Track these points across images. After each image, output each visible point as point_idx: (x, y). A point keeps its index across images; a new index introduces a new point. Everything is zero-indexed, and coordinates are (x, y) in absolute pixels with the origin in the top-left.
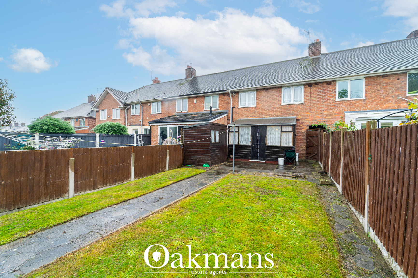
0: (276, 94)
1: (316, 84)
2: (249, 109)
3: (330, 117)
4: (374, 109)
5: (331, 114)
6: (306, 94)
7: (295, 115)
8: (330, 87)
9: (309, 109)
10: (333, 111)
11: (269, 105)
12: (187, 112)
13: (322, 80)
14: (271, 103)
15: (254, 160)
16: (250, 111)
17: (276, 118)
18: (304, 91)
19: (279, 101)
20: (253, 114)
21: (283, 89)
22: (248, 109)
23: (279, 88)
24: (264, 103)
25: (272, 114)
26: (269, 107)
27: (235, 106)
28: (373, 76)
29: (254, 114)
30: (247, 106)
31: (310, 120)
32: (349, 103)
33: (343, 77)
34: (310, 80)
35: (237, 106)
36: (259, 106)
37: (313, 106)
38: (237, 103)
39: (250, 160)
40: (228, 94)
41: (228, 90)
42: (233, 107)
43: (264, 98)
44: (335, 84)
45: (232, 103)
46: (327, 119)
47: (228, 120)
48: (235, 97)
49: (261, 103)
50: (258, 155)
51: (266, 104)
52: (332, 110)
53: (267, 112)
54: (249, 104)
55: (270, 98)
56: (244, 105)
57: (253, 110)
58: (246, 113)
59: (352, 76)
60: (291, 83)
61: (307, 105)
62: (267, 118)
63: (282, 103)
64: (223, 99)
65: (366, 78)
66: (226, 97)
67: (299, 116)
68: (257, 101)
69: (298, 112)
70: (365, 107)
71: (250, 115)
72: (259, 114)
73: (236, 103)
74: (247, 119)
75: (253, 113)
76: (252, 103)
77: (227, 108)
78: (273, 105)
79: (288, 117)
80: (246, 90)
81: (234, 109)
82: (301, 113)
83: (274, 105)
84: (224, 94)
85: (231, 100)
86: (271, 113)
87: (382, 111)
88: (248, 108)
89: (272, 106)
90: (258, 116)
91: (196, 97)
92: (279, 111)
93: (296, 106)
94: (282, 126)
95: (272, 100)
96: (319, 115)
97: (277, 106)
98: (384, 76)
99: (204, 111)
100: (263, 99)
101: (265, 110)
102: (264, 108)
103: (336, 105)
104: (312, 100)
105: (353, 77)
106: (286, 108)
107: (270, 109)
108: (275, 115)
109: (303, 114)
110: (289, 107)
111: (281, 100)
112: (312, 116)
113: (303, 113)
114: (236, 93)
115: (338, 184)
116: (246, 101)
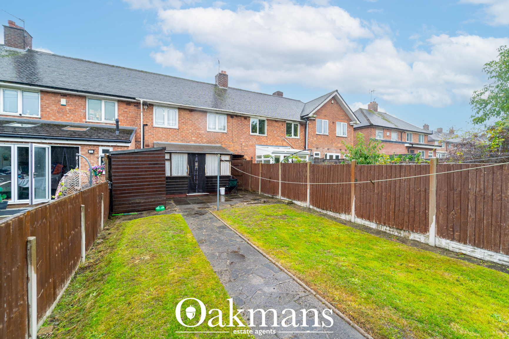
0: (201, 118)
1: (237, 116)
2: (169, 131)
3: (246, 148)
4: (272, 145)
5: (247, 146)
6: (229, 124)
7: (220, 143)
8: (246, 122)
9: (231, 139)
10: (249, 143)
11: (194, 130)
12: (40, 118)
13: (242, 114)
14: (196, 127)
15: (192, 193)
16: (170, 134)
17: (201, 144)
18: (227, 121)
19: (205, 127)
20: (175, 138)
21: (208, 114)
22: (167, 130)
23: (204, 112)
24: (189, 126)
25: (198, 140)
26: (194, 132)
27: (149, 124)
28: (271, 120)
29: (176, 137)
30: (166, 126)
31: (232, 149)
32: (258, 137)
33: (256, 116)
34: (233, 112)
35: (150, 124)
36: (182, 128)
37: (235, 137)
38: (150, 119)
39: (187, 195)
40: (137, 104)
41: (138, 99)
42: (145, 124)
43: (189, 121)
44: (250, 120)
45: (143, 119)
46: (244, 149)
47: (136, 141)
48: (148, 111)
49: (184, 125)
50: (197, 188)
51: (191, 128)
52: (248, 142)
53: (192, 137)
54: (168, 123)
55: (195, 122)
56: (162, 124)
57: (175, 133)
58: (164, 135)
59: (261, 116)
60: (218, 111)
61: (230, 135)
62: (192, 143)
63: (208, 130)
64: (126, 110)
65: (267, 119)
66: (132, 108)
67: (224, 145)
68: (180, 122)
69: (223, 140)
70: (267, 142)
71: (171, 138)
72: (183, 138)
73: (149, 119)
74: (166, 143)
75: (175, 137)
76: (173, 124)
77: (134, 125)
78: (198, 130)
79: (213, 145)
80: (167, 105)
81: (146, 128)
82: (225, 142)
83: (199, 130)
84: (129, 103)
85: (142, 113)
86: (196, 138)
87: (275, 146)
88: (168, 129)
89: (198, 131)
90: (181, 141)
91: (64, 95)
92: (205, 138)
93: (220, 134)
94: (221, 154)
95: (197, 123)
96: (239, 145)
97: (203, 132)
98: (276, 121)
99: (86, 122)
100: (187, 121)
101: (190, 134)
102: (188, 132)
103: (250, 139)
104: (233, 131)
105: (261, 117)
106: (211, 135)
107: (195, 134)
108: (200, 141)
109: (226, 143)
110: (214, 134)
111: (206, 126)
112: (233, 146)
113: (227, 142)
114: (150, 106)
115: (302, 201)
116: (164, 120)
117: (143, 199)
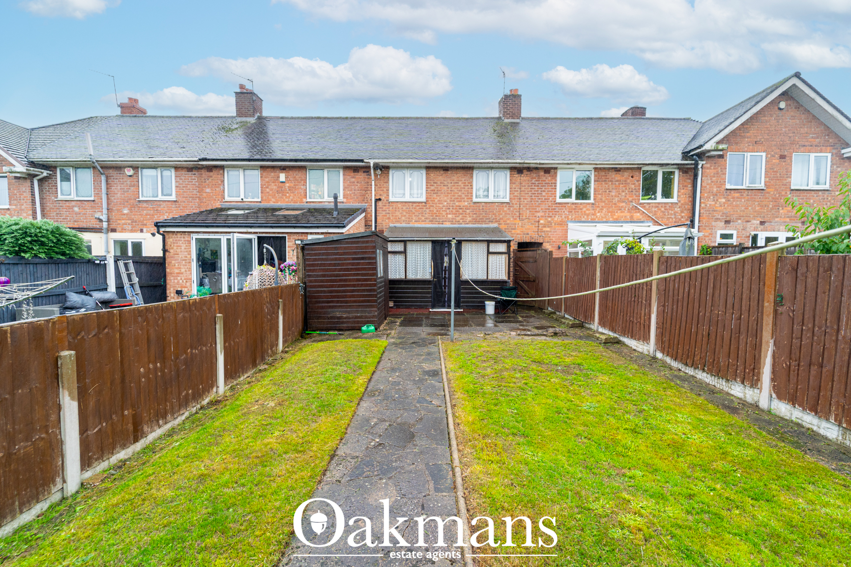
0: (463, 179)
1: (529, 169)
2: (412, 206)
3: (548, 229)
4: (604, 220)
5: (549, 224)
6: (514, 186)
7: (496, 221)
8: (548, 178)
9: (518, 214)
10: (553, 220)
11: (451, 201)
12: (260, 202)
13: (540, 164)
14: (454, 196)
15: (439, 309)
16: (413, 210)
17: (463, 226)
18: (511, 180)
19: (469, 195)
20: (420, 217)
21: (475, 172)
22: (409, 206)
23: (468, 169)
24: (442, 195)
25: (457, 218)
26: (451, 205)
27: (382, 198)
28: (604, 168)
29: (422, 216)
30: (407, 198)
31: (519, 232)
32: (574, 206)
33: (568, 164)
34: (522, 161)
35: (385, 198)
36: (432, 201)
37: (524, 209)
38: (385, 190)
39: (430, 310)
40: (366, 169)
41: (367, 161)
42: (377, 198)
43: (442, 187)
44: (556, 173)
45: (375, 190)
46: (544, 232)
47: (366, 226)
48: (382, 178)
49: (435, 195)
50: (446, 299)
51: (446, 198)
52: (551, 217)
53: (447, 214)
54: (411, 194)
55: (453, 187)
56: (401, 196)
57: (420, 208)
58: (405, 214)
59: (580, 164)
60: (492, 163)
61: (515, 206)
62: (448, 225)
63: (475, 200)
64: (353, 180)
65: (595, 169)
66: (361, 176)
67: (503, 225)
68: (429, 190)
69: (501, 216)
70: (593, 215)
71: (414, 218)
72: (433, 216)
73: (383, 190)
74: (408, 225)
75: (420, 215)
76: (418, 194)
77: (363, 200)
78: (457, 201)
79: (484, 226)
80: (405, 165)
81: (380, 204)
82: (505, 219)
83: (459, 201)
84: (356, 169)
85: (373, 182)
86: (454, 216)
87: (613, 223)
88: (411, 204)
89: (457, 204)
90: (430, 221)
91: (283, 169)
92: (469, 214)
93: (497, 206)
94: (489, 242)
95: (456, 190)
96: (532, 224)
97: (466, 203)
98: (617, 170)
99: (307, 202)
100: (439, 187)
101: (444, 209)
102: (441, 205)
103: (557, 210)
104: (522, 198)
105: (581, 166)
106: (481, 208)
107: (453, 209)
108: (461, 221)
109: (508, 222)
110: (486, 207)
111: (472, 193)
112: (522, 226)
113: (508, 219)
114: (384, 169)
115: (639, 340)
116: (404, 190)
117: (346, 312)
